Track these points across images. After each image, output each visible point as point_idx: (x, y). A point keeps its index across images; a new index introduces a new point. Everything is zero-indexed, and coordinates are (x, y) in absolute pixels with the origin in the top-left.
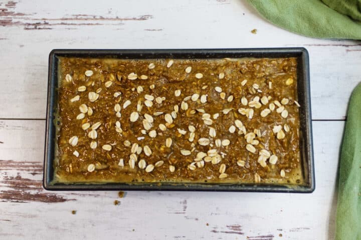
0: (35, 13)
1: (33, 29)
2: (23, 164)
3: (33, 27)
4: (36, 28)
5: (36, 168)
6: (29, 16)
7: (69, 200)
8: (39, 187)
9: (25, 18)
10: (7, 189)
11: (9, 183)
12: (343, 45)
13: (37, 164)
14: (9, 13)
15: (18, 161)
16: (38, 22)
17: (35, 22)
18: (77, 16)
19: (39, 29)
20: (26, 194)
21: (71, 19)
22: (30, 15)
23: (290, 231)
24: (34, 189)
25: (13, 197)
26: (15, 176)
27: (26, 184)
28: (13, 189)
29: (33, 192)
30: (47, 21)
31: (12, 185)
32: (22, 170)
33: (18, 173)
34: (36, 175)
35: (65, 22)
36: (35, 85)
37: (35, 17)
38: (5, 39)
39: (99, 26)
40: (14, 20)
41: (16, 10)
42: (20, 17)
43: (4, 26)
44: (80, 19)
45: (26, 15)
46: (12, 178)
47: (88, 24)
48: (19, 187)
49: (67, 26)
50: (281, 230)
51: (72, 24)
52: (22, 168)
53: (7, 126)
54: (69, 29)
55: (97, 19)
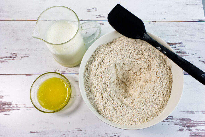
3: (169, 118)
6: (171, 123)
17: (168, 120)
37: (169, 123)
43: (183, 118)
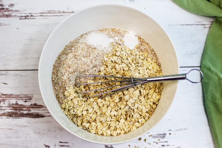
0: (26, 10)
1: (24, 19)
2: (19, 96)
4: (26, 18)
5: (27, 98)
7: (47, 116)
8: (29, 109)
9: (19, 13)
10: (10, 111)
11: (11, 107)
12: (202, 25)
13: (27, 96)
14: (10, 11)
15: (16, 94)
16: (27, 15)
18: (49, 11)
19: (28, 19)
20: (21, 113)
21: (46, 13)
22: (22, 11)
23: (176, 131)
24: (26, 110)
25: (13, 115)
26: (15, 103)
27: (21, 107)
28: (13, 111)
29: (25, 112)
30: (32, 15)
31: (13, 108)
32: (19, 99)
33: (16, 101)
34: (27, 102)
35: (42, 14)
36: (26, 51)
38: (8, 25)
39: (62, 16)
40: (13, 14)
41: (14, 8)
42: (17, 12)
44: (51, 13)
45: (21, 11)
46: (13, 104)
47: (56, 16)
48: (17, 109)
49: (44, 17)
50: (171, 130)
51: (47, 16)
52: (18, 98)
53: (10, 74)
54: (45, 19)
55: (61, 13)
